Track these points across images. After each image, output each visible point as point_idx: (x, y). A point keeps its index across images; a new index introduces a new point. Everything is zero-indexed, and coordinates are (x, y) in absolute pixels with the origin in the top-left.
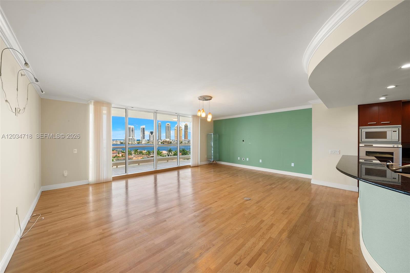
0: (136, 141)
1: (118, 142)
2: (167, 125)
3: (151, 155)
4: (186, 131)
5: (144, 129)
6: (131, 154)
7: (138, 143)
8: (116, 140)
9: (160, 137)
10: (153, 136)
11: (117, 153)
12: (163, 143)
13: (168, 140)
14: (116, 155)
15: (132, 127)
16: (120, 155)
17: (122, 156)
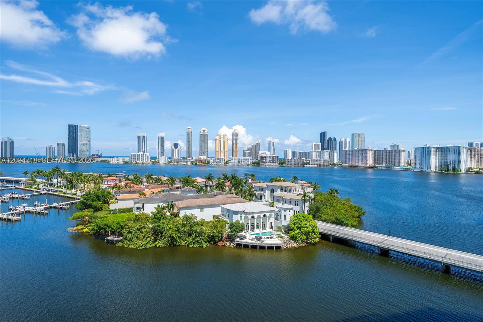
0: (149, 158)
1: (120, 160)
2: (202, 132)
3: (175, 184)
4: (235, 143)
5: (162, 138)
6: (141, 182)
7: (153, 163)
8: (117, 157)
9: (189, 153)
10: (178, 150)
11: (118, 180)
12: (195, 163)
13: (203, 158)
14: (116, 184)
15: (143, 135)
16: (123, 184)
17: (126, 186)
